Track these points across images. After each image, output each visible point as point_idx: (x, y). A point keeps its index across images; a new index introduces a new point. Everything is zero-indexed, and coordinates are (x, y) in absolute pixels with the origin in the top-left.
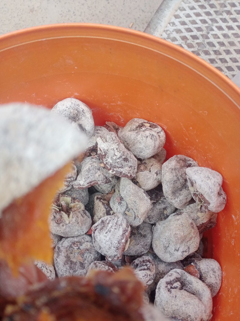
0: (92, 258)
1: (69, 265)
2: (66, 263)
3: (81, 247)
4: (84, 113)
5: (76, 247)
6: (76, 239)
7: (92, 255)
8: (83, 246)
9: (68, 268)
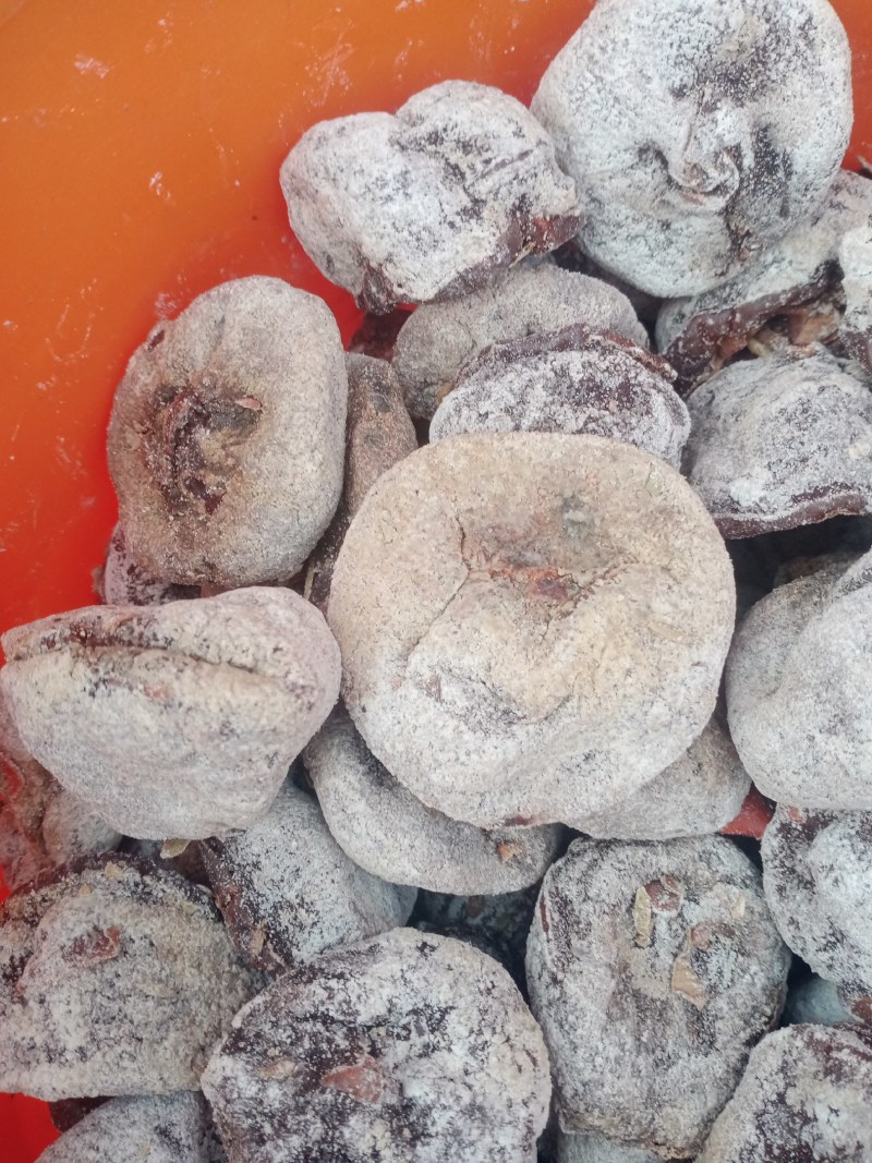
0: (754, 984)
1: (629, 1022)
2: (615, 1010)
3: (694, 914)
4: (810, 44)
5: (664, 907)
6: (664, 862)
7: (754, 968)
8: (702, 903)
9: (630, 1042)
